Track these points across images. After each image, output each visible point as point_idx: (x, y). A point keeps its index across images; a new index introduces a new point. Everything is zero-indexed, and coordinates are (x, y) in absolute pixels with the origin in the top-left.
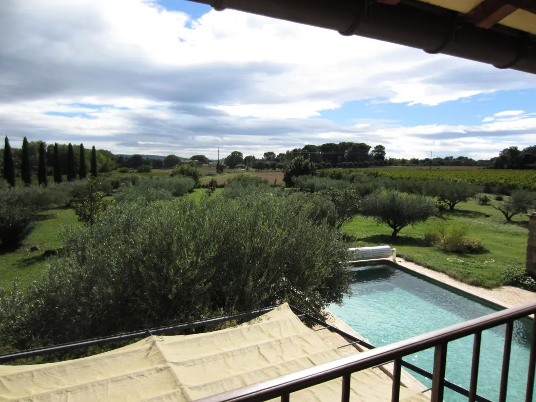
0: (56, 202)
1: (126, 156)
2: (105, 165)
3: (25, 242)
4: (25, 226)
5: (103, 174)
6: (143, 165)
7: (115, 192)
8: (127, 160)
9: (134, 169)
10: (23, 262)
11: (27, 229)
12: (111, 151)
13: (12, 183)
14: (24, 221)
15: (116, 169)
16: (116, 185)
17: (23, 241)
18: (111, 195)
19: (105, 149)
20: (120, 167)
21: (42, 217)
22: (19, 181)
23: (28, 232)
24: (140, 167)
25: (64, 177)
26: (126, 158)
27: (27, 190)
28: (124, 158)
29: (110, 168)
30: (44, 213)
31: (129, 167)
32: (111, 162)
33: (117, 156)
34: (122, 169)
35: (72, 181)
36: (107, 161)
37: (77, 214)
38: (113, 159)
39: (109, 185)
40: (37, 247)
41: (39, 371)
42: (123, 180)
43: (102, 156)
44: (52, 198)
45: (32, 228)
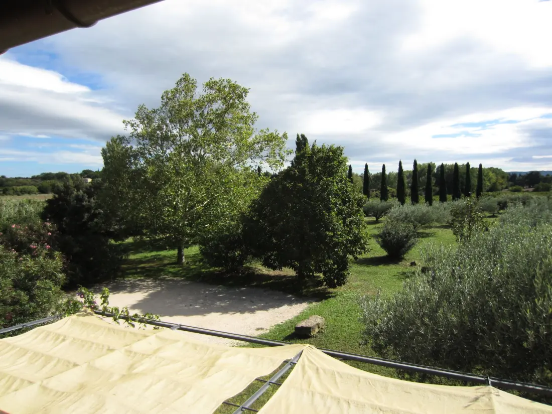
0: (438, 220)
1: (520, 173)
2: (495, 184)
3: (406, 256)
4: (407, 242)
5: (490, 193)
6: (541, 183)
7: (501, 214)
8: (521, 178)
9: (530, 187)
10: (402, 274)
11: (408, 244)
12: (501, 168)
13: (403, 202)
14: (407, 236)
15: (506, 188)
16: (503, 205)
17: (405, 255)
18: (496, 217)
19: (495, 167)
20: (511, 186)
21: (424, 235)
22: (408, 200)
23: (409, 248)
24: (536, 185)
25: (449, 197)
26: (520, 175)
27: (413, 208)
28: (518, 175)
29: (500, 187)
30: (427, 231)
31: (523, 186)
32: (501, 181)
33: (509, 173)
34: (514, 188)
35: (455, 201)
36: (497, 180)
37: (454, 234)
38: (503, 177)
39: (495, 205)
40: (416, 262)
41: (366, 378)
42: (513, 200)
43: (491, 174)
44: (435, 217)
45: (413, 244)
